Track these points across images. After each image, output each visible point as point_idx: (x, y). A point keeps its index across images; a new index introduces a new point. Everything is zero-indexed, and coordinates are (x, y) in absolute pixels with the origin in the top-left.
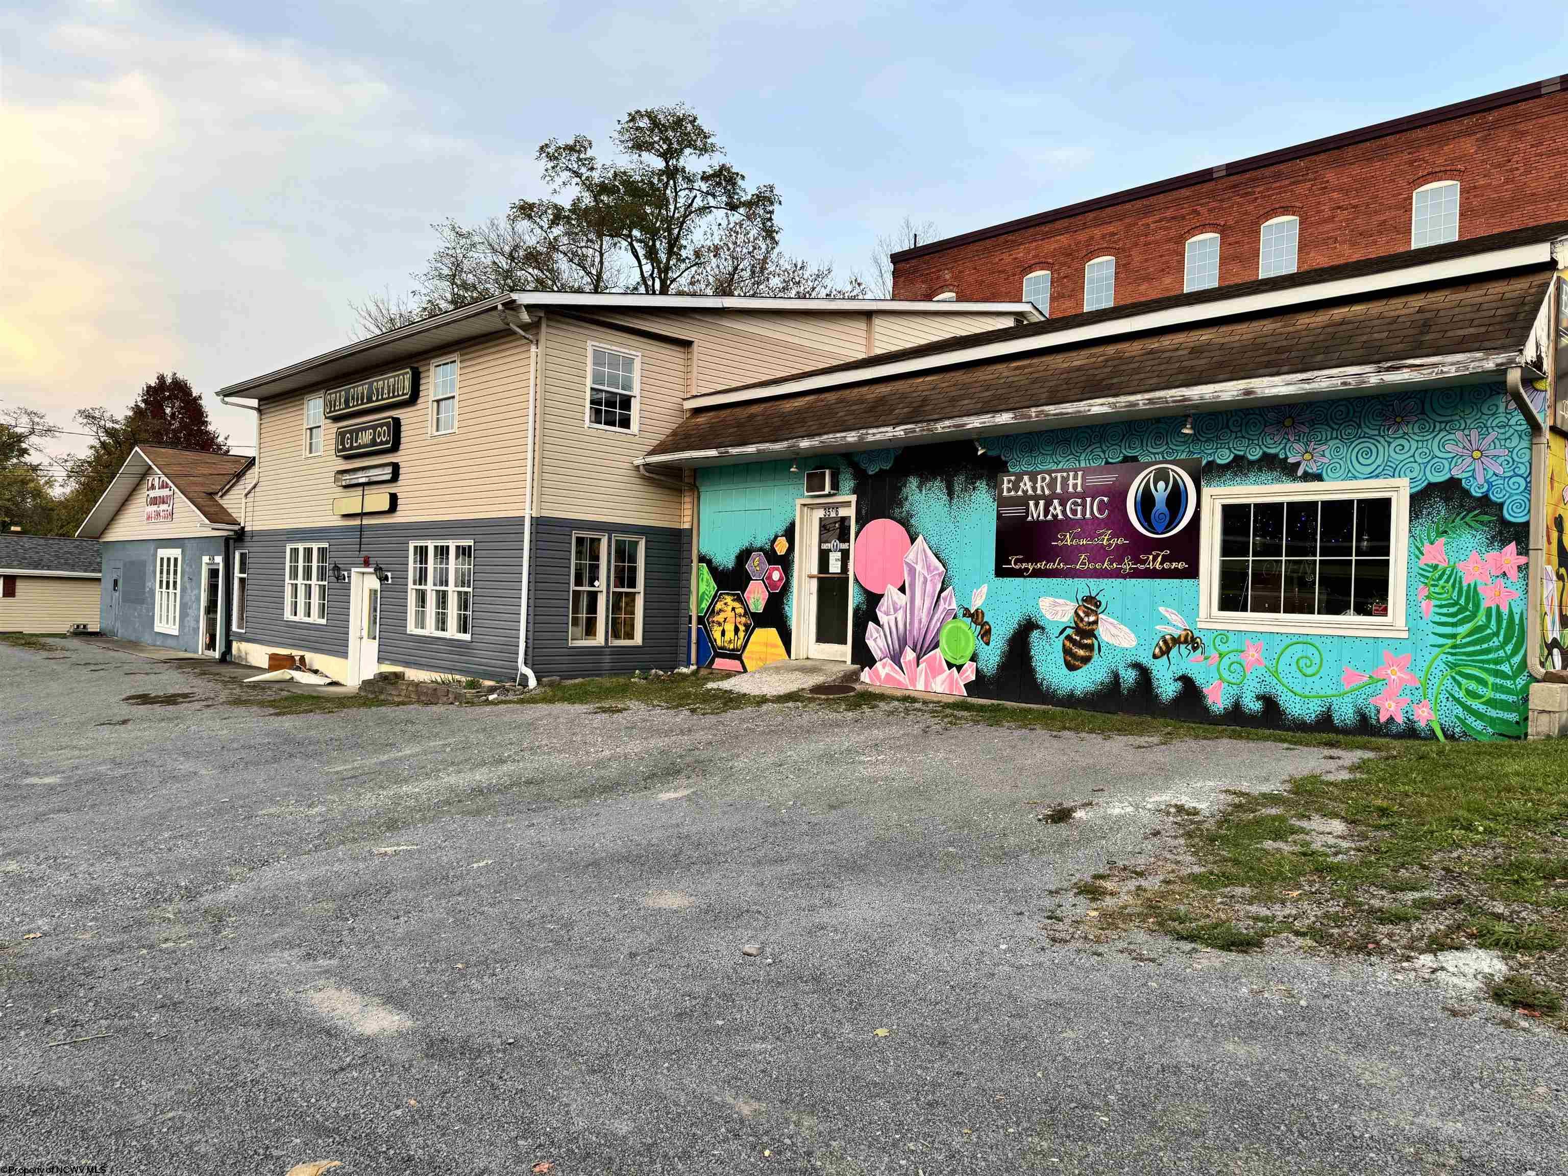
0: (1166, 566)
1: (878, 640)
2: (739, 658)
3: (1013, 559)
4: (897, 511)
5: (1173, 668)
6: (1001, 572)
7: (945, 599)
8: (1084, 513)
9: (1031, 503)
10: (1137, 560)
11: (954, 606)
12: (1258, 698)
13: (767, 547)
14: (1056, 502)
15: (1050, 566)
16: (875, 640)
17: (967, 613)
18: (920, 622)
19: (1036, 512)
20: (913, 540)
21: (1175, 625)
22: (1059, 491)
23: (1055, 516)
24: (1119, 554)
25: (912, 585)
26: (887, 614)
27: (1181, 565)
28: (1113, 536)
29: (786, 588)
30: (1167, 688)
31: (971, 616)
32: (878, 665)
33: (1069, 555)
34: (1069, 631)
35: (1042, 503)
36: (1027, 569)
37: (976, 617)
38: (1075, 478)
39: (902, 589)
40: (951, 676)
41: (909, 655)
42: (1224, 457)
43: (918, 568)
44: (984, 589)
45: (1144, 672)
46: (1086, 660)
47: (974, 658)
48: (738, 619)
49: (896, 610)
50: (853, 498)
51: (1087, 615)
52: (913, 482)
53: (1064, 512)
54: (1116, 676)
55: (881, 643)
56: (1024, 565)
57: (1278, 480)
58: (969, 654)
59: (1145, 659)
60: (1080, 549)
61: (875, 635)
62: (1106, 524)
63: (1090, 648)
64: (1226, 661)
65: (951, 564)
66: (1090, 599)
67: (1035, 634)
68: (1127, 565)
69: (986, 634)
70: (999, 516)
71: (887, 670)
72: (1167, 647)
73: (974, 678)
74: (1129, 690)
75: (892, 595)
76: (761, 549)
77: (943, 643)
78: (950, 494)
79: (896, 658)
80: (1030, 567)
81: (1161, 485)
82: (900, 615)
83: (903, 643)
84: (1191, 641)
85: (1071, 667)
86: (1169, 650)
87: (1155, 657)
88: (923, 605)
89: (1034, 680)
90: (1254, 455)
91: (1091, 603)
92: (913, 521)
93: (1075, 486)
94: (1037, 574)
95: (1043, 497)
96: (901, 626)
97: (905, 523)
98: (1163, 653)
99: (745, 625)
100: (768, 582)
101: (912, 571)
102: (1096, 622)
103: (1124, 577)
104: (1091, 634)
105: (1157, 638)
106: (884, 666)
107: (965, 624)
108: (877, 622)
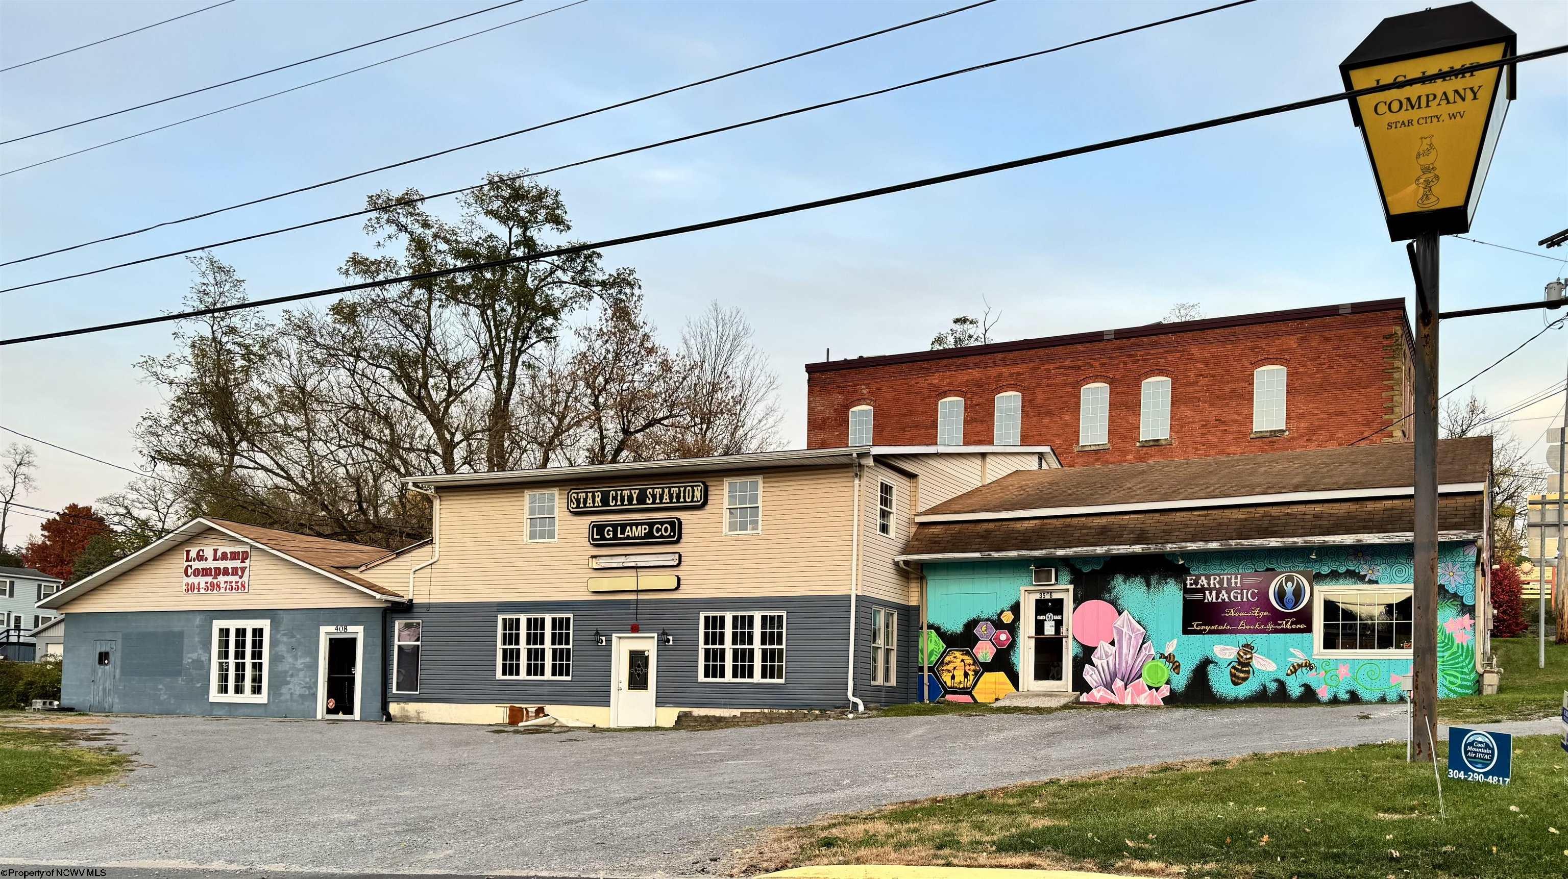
0: (1294, 626)
1: (1094, 676)
2: (970, 693)
3: (1195, 624)
4: (1107, 595)
5: (1299, 680)
6: (1186, 632)
7: (1146, 649)
8: (1242, 598)
9: (1207, 592)
10: (1276, 624)
11: (1153, 652)
12: (1347, 692)
13: (995, 618)
14: (1224, 592)
15: (1221, 628)
16: (1089, 675)
17: (1162, 656)
18: (1127, 663)
19: (1210, 597)
20: (1120, 614)
21: (1299, 657)
22: (1225, 585)
23: (1223, 600)
24: (1265, 621)
25: (1120, 640)
26: (1100, 658)
27: (1302, 626)
28: (1260, 611)
29: (1013, 645)
30: (1295, 690)
31: (1166, 658)
32: (1094, 691)
33: (1234, 621)
34: (1234, 664)
35: (1214, 592)
36: (1205, 630)
37: (1169, 658)
38: (1236, 578)
39: (1112, 643)
40: (1152, 695)
41: (1119, 683)
42: (1325, 570)
43: (1125, 630)
44: (1175, 641)
45: (1281, 684)
46: (1245, 679)
47: (1168, 682)
48: (967, 667)
49: (1107, 656)
50: (1071, 587)
51: (1246, 654)
52: (1119, 579)
53: (1229, 597)
54: (1265, 687)
55: (1096, 677)
56: (1203, 627)
57: (1355, 583)
58: (1165, 679)
59: (1282, 676)
60: (1240, 619)
61: (1091, 672)
62: (1256, 605)
63: (1248, 672)
64: (1329, 675)
65: (1149, 628)
66: (1247, 646)
67: (1211, 668)
68: (1270, 626)
69: (1176, 668)
70: (1184, 599)
71: (1101, 693)
72: (1295, 670)
73: (1168, 694)
74: (1273, 693)
75: (1103, 647)
76: (988, 620)
77: (1145, 674)
78: (1148, 585)
79: (1109, 686)
80: (1207, 628)
81: (1289, 584)
82: (1111, 659)
83: (1113, 677)
84: (1310, 666)
85: (1235, 684)
86: (1296, 671)
87: (1288, 675)
88: (1128, 652)
89: (1212, 692)
90: (1342, 570)
91: (1248, 648)
92: (1119, 602)
93: (1236, 583)
94: (1211, 632)
95: (1215, 588)
96: (1111, 666)
97: (1113, 603)
98: (1292, 673)
99: (974, 671)
100: (995, 641)
101: (1120, 632)
102: (1251, 658)
103: (1269, 633)
104: (1248, 665)
105: (1289, 665)
106: (1099, 691)
107: (1161, 663)
108: (1092, 664)
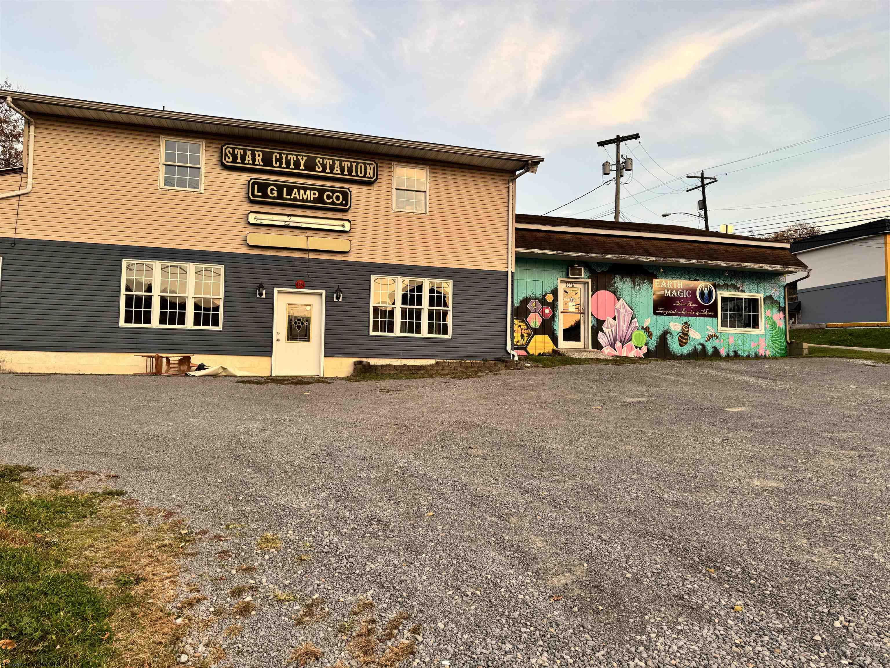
0: (708, 313)
2: (525, 349)
3: (660, 309)
4: (611, 288)
6: (655, 313)
7: (633, 323)
8: (683, 295)
9: (666, 290)
10: (700, 312)
11: (637, 325)
12: (733, 351)
13: (541, 298)
14: (674, 291)
15: (673, 312)
16: (602, 338)
17: (643, 328)
18: (623, 331)
19: (667, 294)
20: (618, 300)
21: (711, 331)
22: (675, 287)
23: (674, 296)
24: (695, 309)
25: (619, 317)
26: (607, 328)
27: (712, 314)
28: (693, 303)
29: (553, 317)
30: (710, 351)
31: (645, 329)
32: (604, 349)
33: (679, 308)
34: (680, 334)
35: (669, 291)
37: (647, 329)
38: (680, 283)
39: (614, 319)
40: (637, 351)
41: (618, 344)
42: (722, 283)
43: (621, 310)
44: (649, 319)
45: (703, 346)
46: (686, 343)
47: (646, 344)
48: (523, 331)
49: (611, 327)
50: (590, 281)
51: (686, 328)
52: (618, 279)
53: (677, 294)
54: (695, 348)
55: (605, 340)
56: (664, 311)
57: (735, 291)
58: (644, 342)
60: (682, 307)
62: (690, 299)
64: (725, 341)
65: (635, 310)
66: (686, 323)
67: (669, 335)
68: (697, 313)
69: (650, 335)
70: (654, 294)
72: (710, 337)
73: (646, 351)
74: (699, 352)
75: (609, 320)
76: (536, 299)
77: (633, 339)
78: (634, 283)
79: (613, 346)
81: (706, 289)
82: (613, 329)
83: (615, 339)
84: (715, 336)
85: (681, 346)
86: (710, 339)
87: (706, 341)
88: (624, 325)
89: (669, 351)
90: (729, 283)
91: (687, 325)
92: (618, 292)
93: (680, 286)
94: (669, 314)
95: (670, 288)
96: (614, 333)
97: (615, 293)
98: (708, 340)
99: (527, 333)
100: (542, 315)
101: (619, 312)
102: (688, 331)
103: (697, 316)
104: (687, 335)
105: (706, 336)
106: (607, 349)
108: (603, 331)
